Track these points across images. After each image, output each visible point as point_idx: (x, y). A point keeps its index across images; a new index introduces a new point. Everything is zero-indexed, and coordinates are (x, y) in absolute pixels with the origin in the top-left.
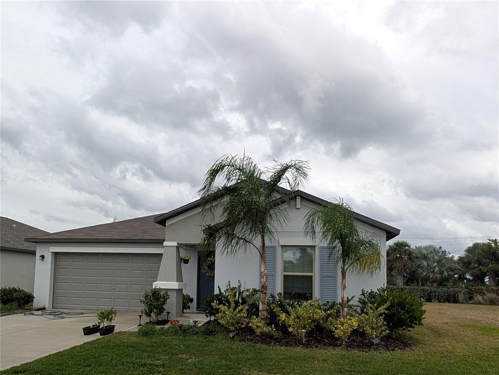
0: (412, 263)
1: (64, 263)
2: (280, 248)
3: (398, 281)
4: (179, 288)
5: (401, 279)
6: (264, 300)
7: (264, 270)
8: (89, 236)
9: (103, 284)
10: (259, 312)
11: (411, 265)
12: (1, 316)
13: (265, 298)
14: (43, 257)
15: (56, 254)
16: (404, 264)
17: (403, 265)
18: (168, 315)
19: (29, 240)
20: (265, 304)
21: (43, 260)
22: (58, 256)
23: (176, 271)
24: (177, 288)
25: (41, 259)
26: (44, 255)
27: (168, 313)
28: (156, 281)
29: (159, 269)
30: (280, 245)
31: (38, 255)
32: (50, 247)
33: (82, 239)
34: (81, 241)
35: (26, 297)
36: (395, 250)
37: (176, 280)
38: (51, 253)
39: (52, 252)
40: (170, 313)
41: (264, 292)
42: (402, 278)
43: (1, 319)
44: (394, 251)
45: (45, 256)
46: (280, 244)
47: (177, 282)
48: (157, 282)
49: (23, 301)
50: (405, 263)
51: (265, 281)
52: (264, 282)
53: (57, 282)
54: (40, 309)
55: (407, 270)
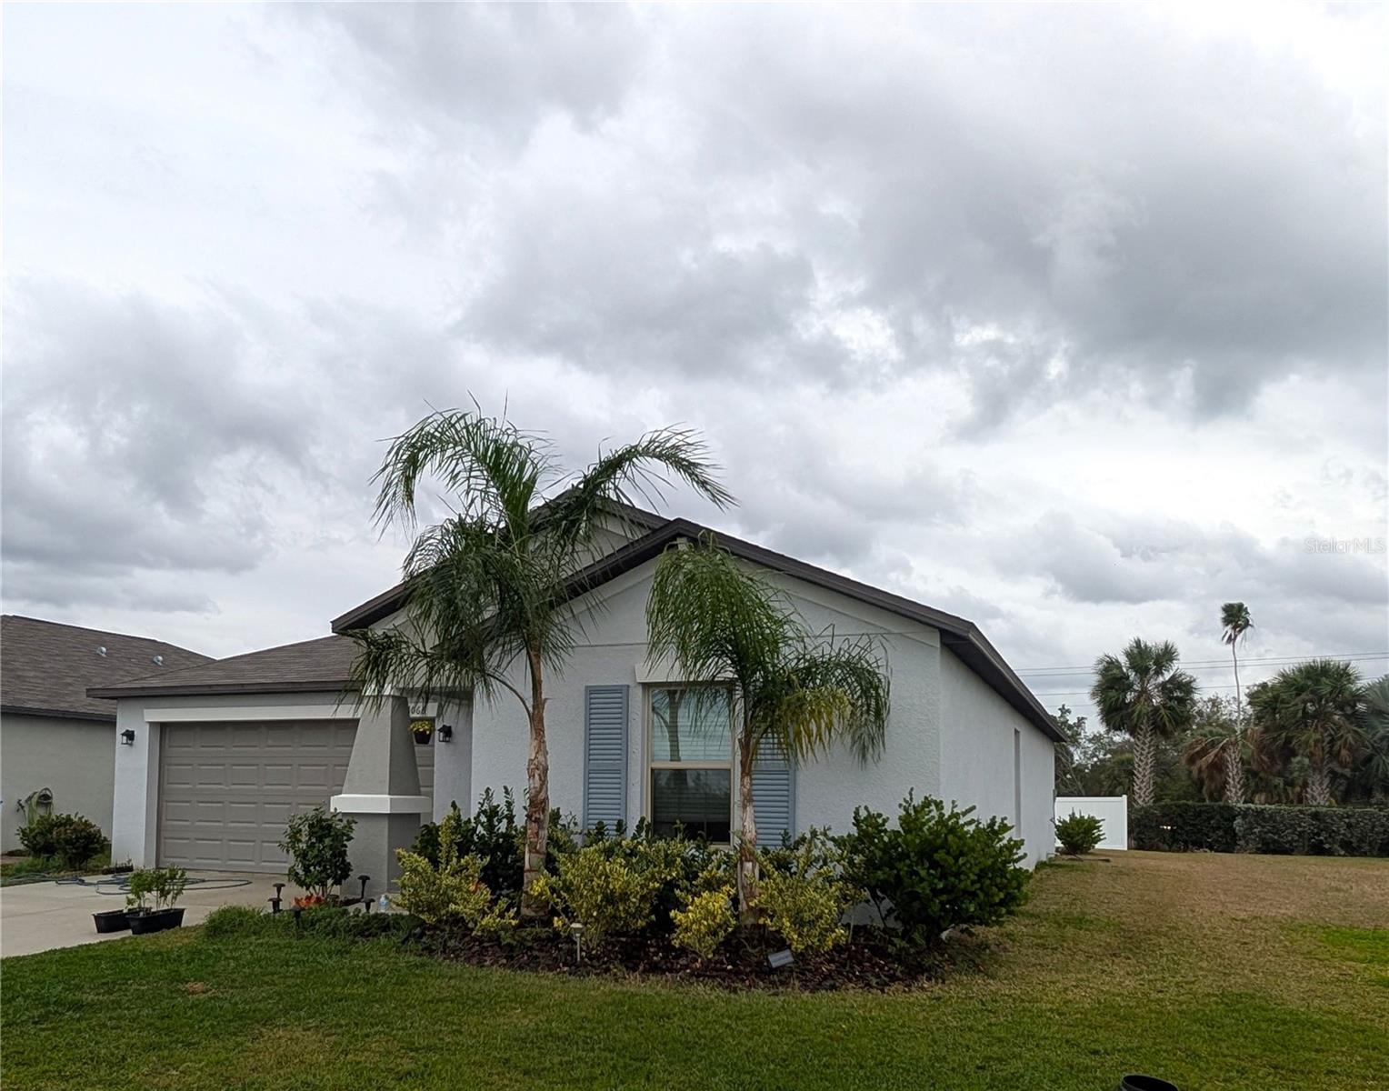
0: (1359, 730)
1: (183, 750)
2: (639, 691)
3: (1312, 789)
4: (394, 812)
5: (1321, 784)
6: (536, 840)
7: (537, 753)
8: (231, 678)
9: (270, 804)
10: (525, 874)
11: (1357, 737)
12: (3, 886)
13: (537, 834)
14: (130, 735)
15: (163, 728)
16: (1330, 735)
17: (1330, 738)
18: (364, 883)
19: (95, 692)
20: (538, 852)
21: (131, 745)
22: (168, 730)
23: (388, 765)
24: (389, 812)
25: (125, 742)
26: (133, 732)
27: (364, 879)
28: (341, 794)
29: (349, 760)
30: (640, 683)
31: (120, 729)
32: (145, 710)
33: (210, 686)
34: (207, 690)
35: (80, 838)
36: (1300, 690)
37: (387, 790)
38: (148, 726)
39: (151, 724)
40: (368, 878)
41: (536, 818)
42: (1326, 781)
43: (3, 895)
44: (1298, 695)
45: (135, 733)
46: (639, 681)
47: (389, 794)
48: (342, 796)
49: (74, 848)
50: (1333, 733)
51: (537, 785)
52: (534, 788)
53: (167, 801)
54: (117, 869)
55: (1344, 752)
